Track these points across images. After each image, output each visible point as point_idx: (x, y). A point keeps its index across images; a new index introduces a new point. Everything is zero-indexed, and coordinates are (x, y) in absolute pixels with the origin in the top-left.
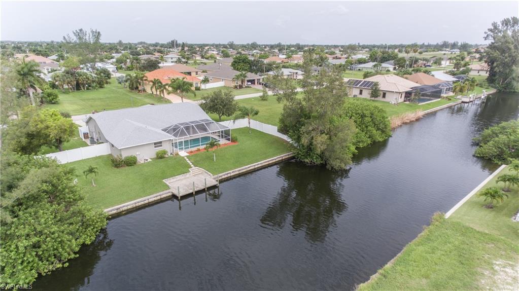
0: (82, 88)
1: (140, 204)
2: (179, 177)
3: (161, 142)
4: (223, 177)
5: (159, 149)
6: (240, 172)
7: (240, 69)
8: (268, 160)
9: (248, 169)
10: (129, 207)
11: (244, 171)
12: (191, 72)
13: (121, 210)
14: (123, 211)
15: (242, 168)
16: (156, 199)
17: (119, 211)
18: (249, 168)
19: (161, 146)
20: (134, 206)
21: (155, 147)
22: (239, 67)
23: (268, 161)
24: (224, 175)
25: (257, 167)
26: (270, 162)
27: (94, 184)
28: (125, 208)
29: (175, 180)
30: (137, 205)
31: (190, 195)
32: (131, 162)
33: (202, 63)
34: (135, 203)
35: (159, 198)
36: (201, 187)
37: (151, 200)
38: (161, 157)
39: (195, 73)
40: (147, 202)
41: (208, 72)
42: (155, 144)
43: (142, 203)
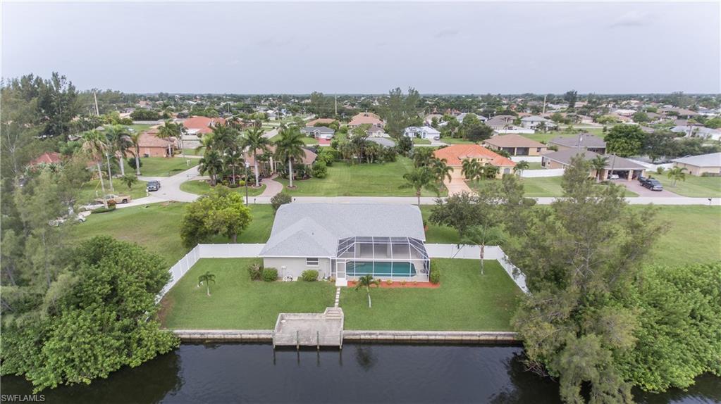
0: (368, 161)
1: (230, 337)
2: (303, 316)
3: (316, 259)
4: (362, 337)
5: (313, 267)
6: (396, 337)
7: (619, 148)
8: (461, 332)
9: (413, 337)
10: (216, 336)
11: (405, 337)
12: (528, 148)
13: (206, 336)
14: (208, 339)
15: (400, 332)
16: (251, 336)
17: (203, 337)
18: (414, 335)
19: (317, 263)
20: (222, 337)
21: (308, 263)
22: (617, 145)
23: (462, 335)
24: (365, 334)
25: (433, 337)
26: (464, 338)
27: (208, 294)
28: (210, 336)
29: (297, 318)
30: (226, 336)
31: (292, 348)
32: (272, 277)
33: (580, 130)
34: (224, 334)
35: (256, 336)
36: (313, 342)
37: (244, 336)
38: (310, 278)
39: (536, 150)
40: (238, 336)
41: (560, 149)
42: (308, 259)
43: (233, 336)
